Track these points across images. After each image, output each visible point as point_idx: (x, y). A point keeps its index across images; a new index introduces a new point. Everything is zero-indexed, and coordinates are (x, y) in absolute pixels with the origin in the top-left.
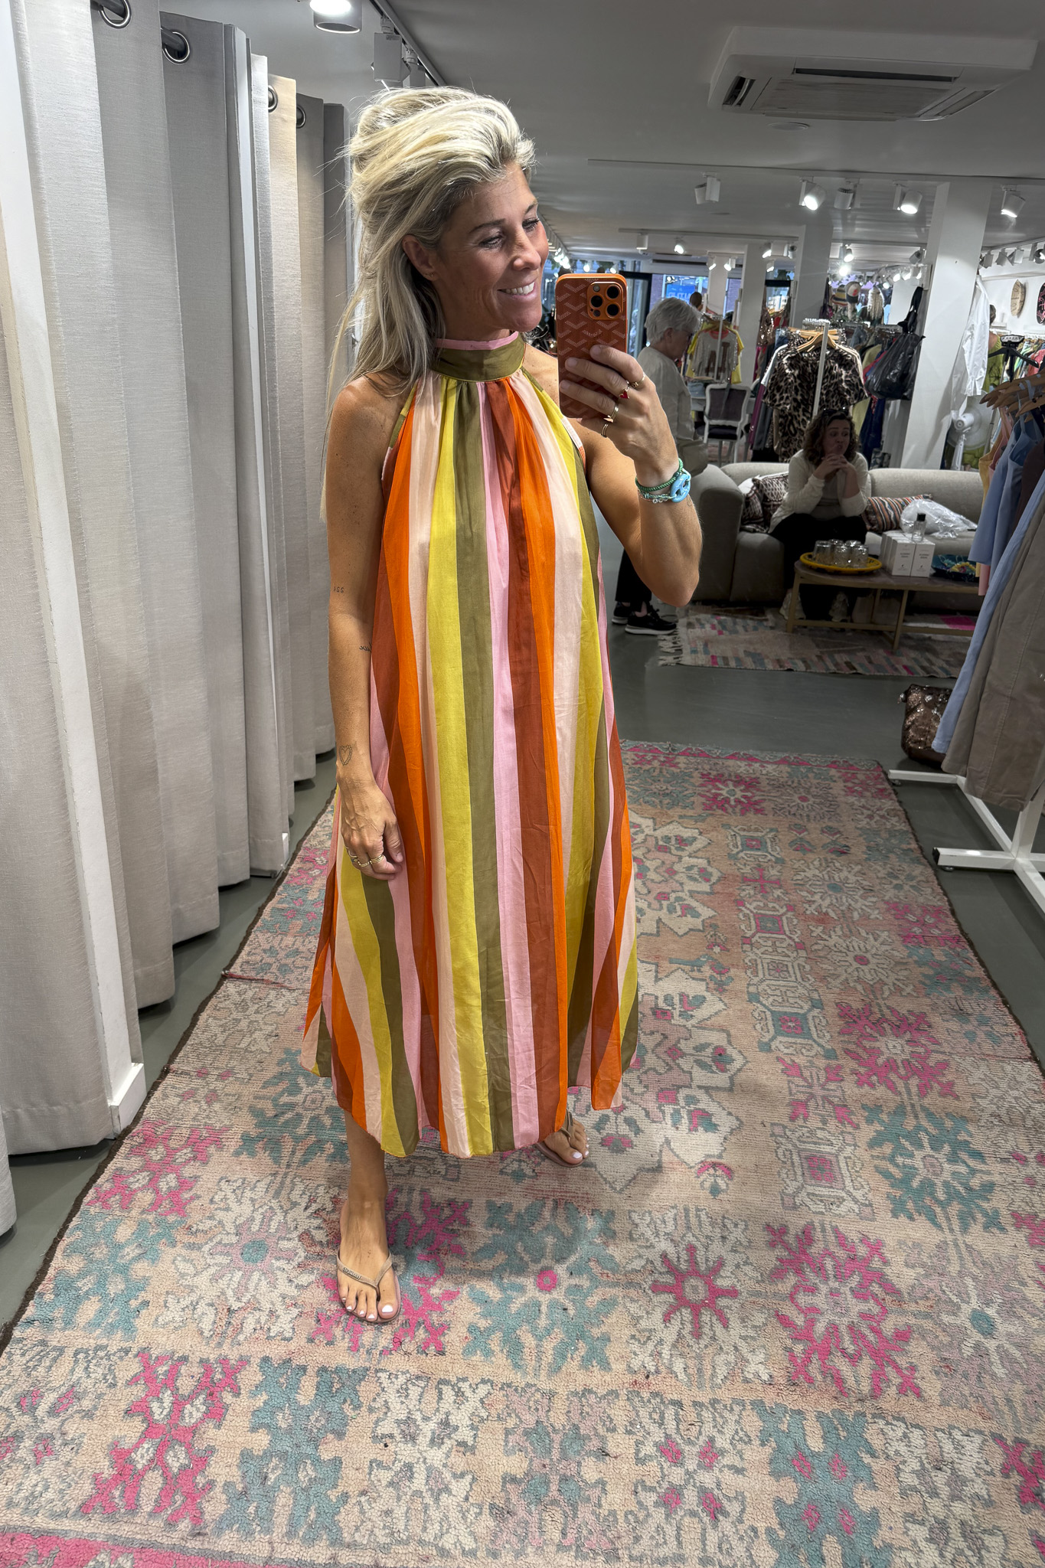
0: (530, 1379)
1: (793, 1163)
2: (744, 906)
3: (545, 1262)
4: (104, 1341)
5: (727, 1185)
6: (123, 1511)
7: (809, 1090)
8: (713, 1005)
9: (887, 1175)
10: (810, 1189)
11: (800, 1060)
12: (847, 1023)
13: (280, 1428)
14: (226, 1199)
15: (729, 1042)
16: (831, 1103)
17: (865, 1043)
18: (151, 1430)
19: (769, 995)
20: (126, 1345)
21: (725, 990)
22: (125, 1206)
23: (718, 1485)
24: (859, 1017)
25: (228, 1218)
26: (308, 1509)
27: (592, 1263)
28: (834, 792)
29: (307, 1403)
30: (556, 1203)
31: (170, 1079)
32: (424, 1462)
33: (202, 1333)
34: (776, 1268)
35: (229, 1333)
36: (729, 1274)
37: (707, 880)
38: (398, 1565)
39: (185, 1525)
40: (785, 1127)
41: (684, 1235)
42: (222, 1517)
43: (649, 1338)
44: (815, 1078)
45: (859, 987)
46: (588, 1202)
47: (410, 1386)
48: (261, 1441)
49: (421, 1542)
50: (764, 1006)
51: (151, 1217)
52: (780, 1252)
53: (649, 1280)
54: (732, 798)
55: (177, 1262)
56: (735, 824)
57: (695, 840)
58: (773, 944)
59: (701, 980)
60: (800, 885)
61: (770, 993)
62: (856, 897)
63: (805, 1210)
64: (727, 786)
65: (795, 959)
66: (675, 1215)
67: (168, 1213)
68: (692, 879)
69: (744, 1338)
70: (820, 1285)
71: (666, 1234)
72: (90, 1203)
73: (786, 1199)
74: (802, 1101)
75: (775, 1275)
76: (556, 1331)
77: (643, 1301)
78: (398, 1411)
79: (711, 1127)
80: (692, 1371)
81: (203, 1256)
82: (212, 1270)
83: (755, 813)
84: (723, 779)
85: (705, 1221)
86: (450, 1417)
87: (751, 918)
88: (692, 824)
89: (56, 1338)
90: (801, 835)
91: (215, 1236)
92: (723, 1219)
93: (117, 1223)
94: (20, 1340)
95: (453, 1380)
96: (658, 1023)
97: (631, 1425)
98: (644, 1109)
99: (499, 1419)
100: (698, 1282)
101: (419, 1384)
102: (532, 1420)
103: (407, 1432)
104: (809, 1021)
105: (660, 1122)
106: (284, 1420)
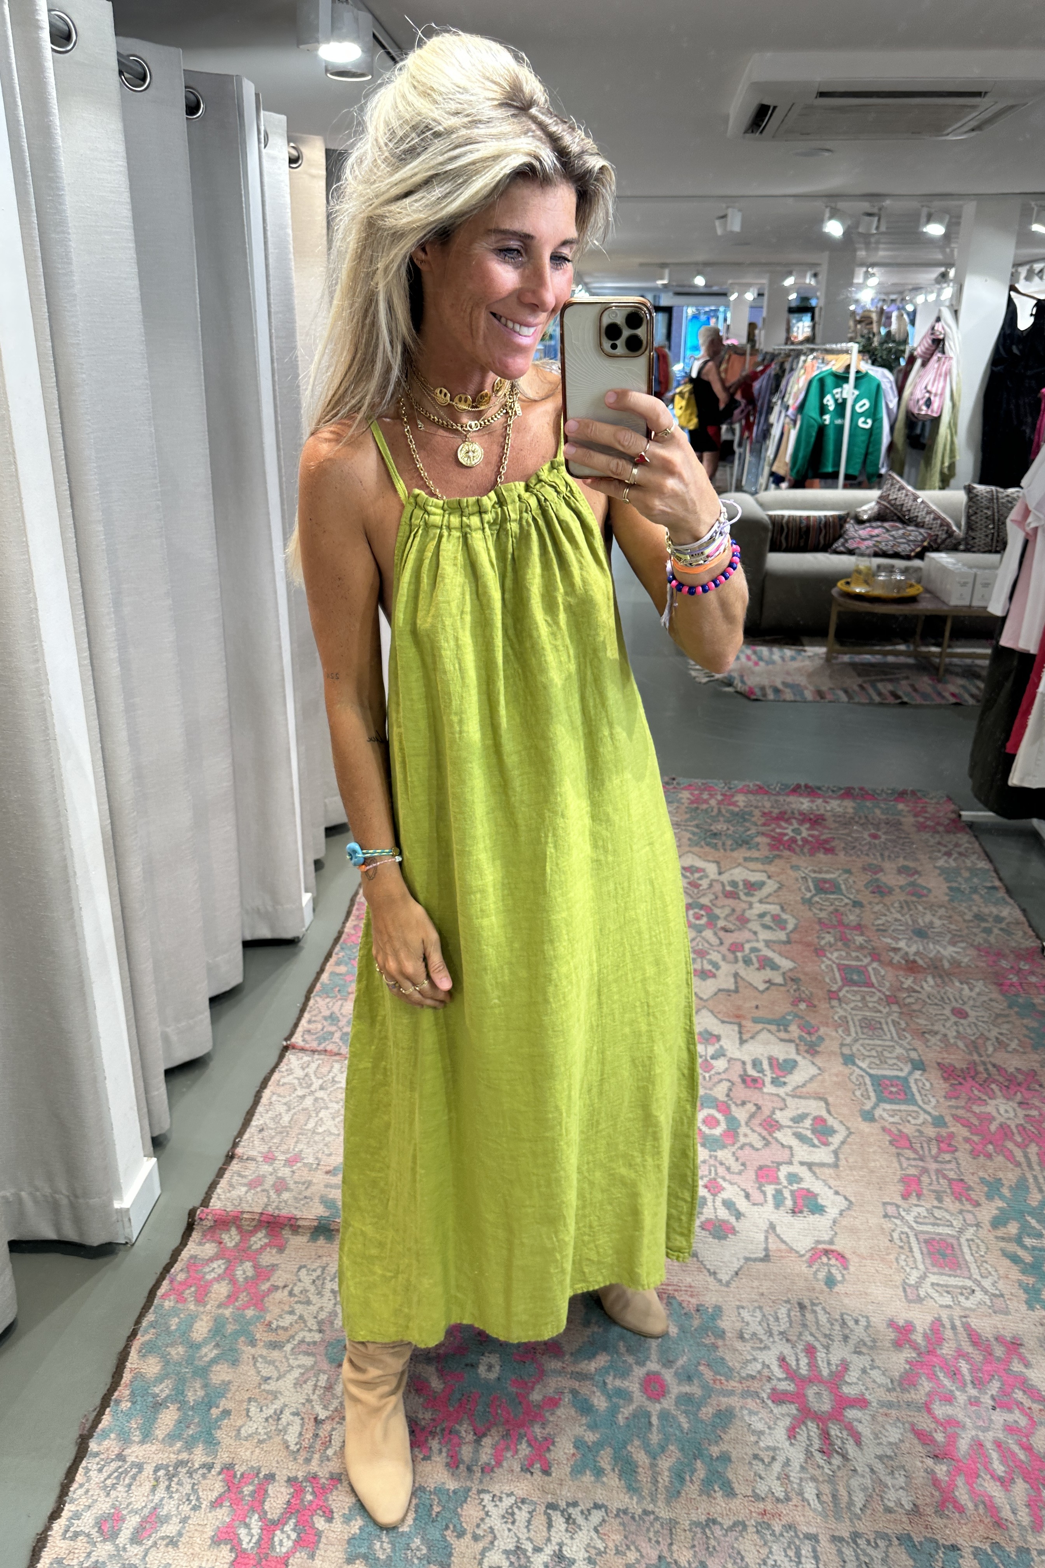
0: (646, 1505)
1: (911, 1250)
2: (825, 956)
3: (653, 1366)
4: (183, 1456)
5: (843, 1276)
7: (921, 1164)
8: (805, 1070)
9: (1015, 1259)
10: (933, 1279)
11: (908, 1130)
12: (952, 1085)
14: (307, 1291)
15: (829, 1112)
16: (945, 1177)
17: (974, 1107)
18: (239, 1559)
19: (865, 1057)
20: (209, 1460)
21: (817, 1052)
22: (201, 1299)
24: (964, 1078)
25: (307, 1312)
27: (701, 1368)
28: (906, 828)
29: (407, 1529)
31: (235, 1165)
33: (288, 1447)
34: (906, 1372)
35: (317, 1447)
36: (855, 1380)
37: (783, 928)
40: (898, 1206)
41: (801, 1334)
43: (774, 1459)
44: (926, 1149)
45: (961, 1044)
46: (692, 1296)
47: (516, 1510)
50: (861, 1068)
51: (227, 1312)
52: (908, 1353)
53: (768, 1388)
54: (799, 837)
55: (258, 1365)
56: (805, 865)
57: (762, 884)
58: (863, 998)
59: (790, 1041)
60: (882, 930)
61: (867, 1053)
62: (945, 943)
63: (931, 1303)
64: (791, 824)
65: (889, 1014)
66: (789, 1310)
67: (246, 1307)
68: (766, 927)
69: (880, 1458)
70: (958, 1393)
71: (781, 1333)
72: (164, 1296)
73: (909, 1290)
74: (914, 1176)
75: (907, 1381)
76: (671, 1448)
77: (763, 1413)
78: (506, 1542)
79: (819, 1209)
80: (827, 1498)
81: (285, 1357)
82: (296, 1373)
83: (825, 854)
84: (786, 817)
85: (823, 1318)
86: (564, 1549)
87: (836, 970)
88: (759, 866)
89: (135, 1453)
90: (878, 876)
91: (296, 1333)
92: (842, 1315)
93: (193, 1318)
94: (96, 1455)
95: (563, 1505)
96: (748, 1092)
97: (765, 1563)
98: (744, 1190)
99: (618, 1552)
100: (822, 1390)
101: (526, 1508)
102: (654, 1555)
103: (516, 1564)
104: (913, 1085)
105: (762, 1205)
106: (382, 1549)
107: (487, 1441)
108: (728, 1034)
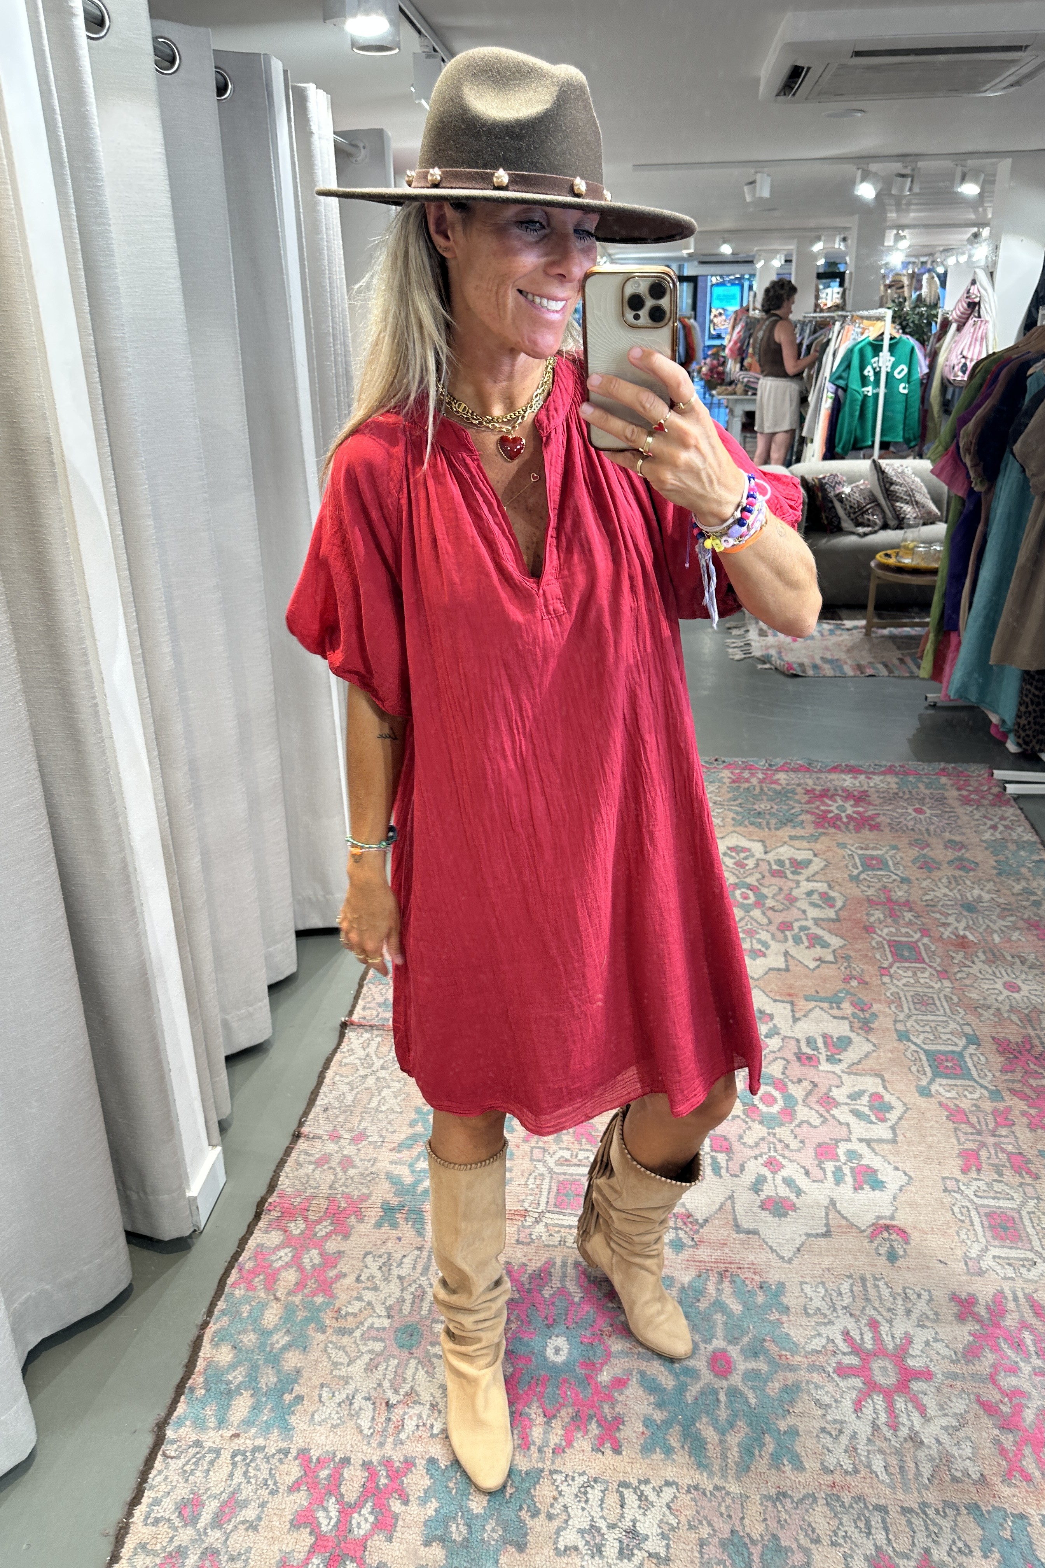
0: (716, 1480)
1: (972, 1225)
2: (875, 933)
3: (718, 1344)
4: (260, 1442)
5: (905, 1250)
7: (979, 1138)
8: (860, 1047)
10: (995, 1252)
11: (965, 1104)
12: (1008, 1059)
13: (455, 1542)
14: (373, 1277)
15: (885, 1088)
16: (1004, 1151)
17: (1031, 1081)
18: (319, 1543)
19: (920, 1032)
20: (286, 1445)
21: (871, 1029)
22: (270, 1287)
24: (1020, 1052)
25: (375, 1298)
27: (766, 1344)
28: (950, 802)
29: (482, 1511)
30: (721, 1276)
31: (302, 1144)
33: (361, 1431)
34: (970, 1344)
35: (391, 1431)
36: (919, 1353)
37: (832, 906)
40: (957, 1181)
41: (864, 1308)
43: (841, 1432)
44: (983, 1123)
45: (1014, 1018)
46: (755, 1273)
47: (588, 1489)
48: (436, 1557)
50: (915, 1044)
51: (297, 1299)
52: (972, 1326)
53: (833, 1362)
54: (843, 815)
55: (329, 1350)
56: (851, 842)
57: (810, 862)
58: (915, 974)
59: (843, 1018)
60: (931, 905)
61: (921, 1029)
62: (994, 917)
63: (994, 1276)
64: (835, 801)
65: (941, 989)
66: (852, 1285)
67: (314, 1294)
68: (814, 905)
69: (946, 1429)
70: (1022, 1364)
71: (845, 1308)
72: (234, 1285)
73: (970, 1264)
74: (973, 1150)
75: (971, 1353)
76: (739, 1424)
77: (830, 1387)
78: (580, 1521)
79: (878, 1185)
80: (895, 1470)
81: (355, 1342)
82: (366, 1358)
83: (870, 830)
84: (830, 794)
85: (885, 1292)
86: (637, 1525)
87: (886, 946)
88: (805, 844)
89: (212, 1438)
90: (925, 851)
91: (365, 1319)
92: (904, 1288)
93: (263, 1306)
94: (173, 1442)
95: (635, 1483)
96: (805, 1069)
97: (836, 1535)
98: (804, 1167)
99: (691, 1527)
100: (887, 1364)
101: (599, 1487)
102: (727, 1528)
103: (592, 1543)
104: (968, 1060)
105: (822, 1182)
106: (457, 1531)
107: (557, 1423)
108: (781, 1013)
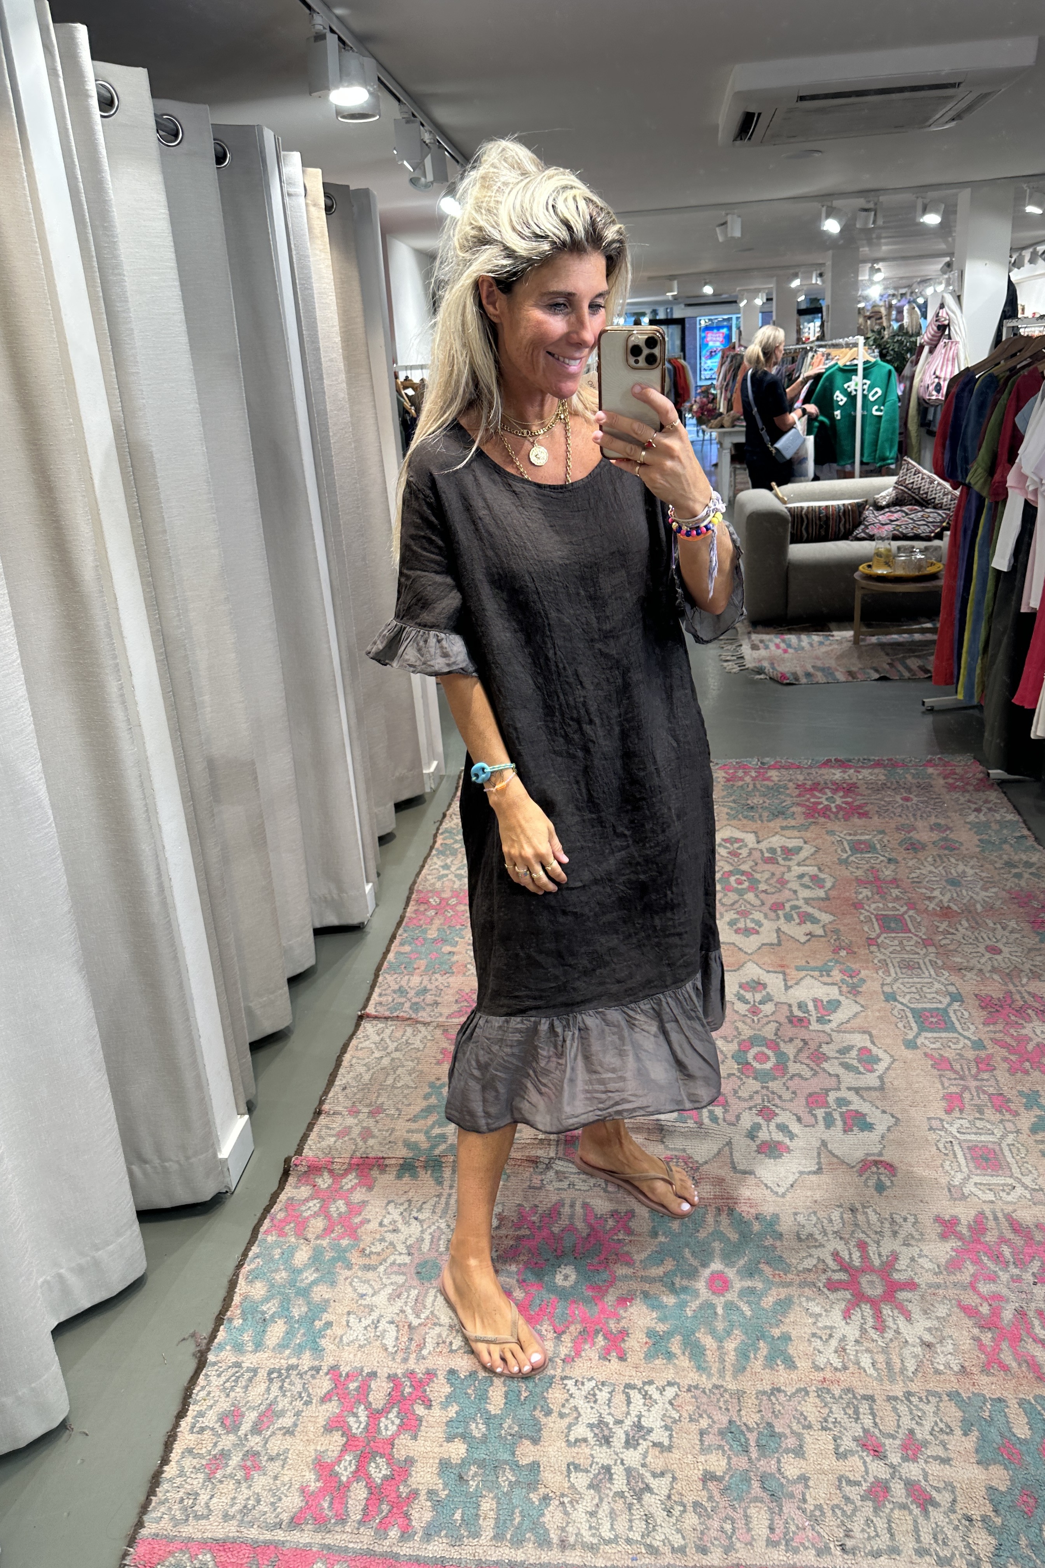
0: (715, 1380)
1: (955, 1156)
2: (863, 908)
3: (716, 1266)
4: (293, 1361)
5: (892, 1182)
6: (333, 1521)
7: (962, 1082)
8: (848, 1009)
10: (977, 1179)
11: (949, 1054)
12: (990, 1013)
13: (475, 1437)
14: (395, 1222)
15: (873, 1043)
16: (985, 1092)
17: (1012, 1031)
18: (350, 1442)
19: (905, 994)
20: (317, 1363)
21: (859, 992)
22: (300, 1233)
23: (926, 1476)
24: (1001, 1006)
25: (397, 1239)
26: (513, 1513)
27: (761, 1266)
28: (936, 789)
29: (498, 1412)
30: (719, 1210)
31: (323, 1120)
32: (622, 1463)
33: (386, 1349)
34: (952, 1259)
35: (413, 1348)
36: (905, 1268)
37: (822, 887)
38: (609, 1564)
39: (394, 1533)
40: (941, 1120)
41: (853, 1232)
42: (429, 1525)
43: (831, 1336)
44: (966, 1069)
45: (996, 977)
46: (751, 1207)
47: (597, 1392)
48: (458, 1450)
49: (629, 1541)
50: (902, 1003)
51: (325, 1243)
52: (954, 1243)
53: (823, 1278)
54: (833, 805)
55: (354, 1284)
56: (840, 829)
57: (801, 848)
58: (901, 943)
59: (833, 984)
60: (917, 882)
61: (907, 990)
62: (977, 890)
63: (975, 1199)
64: (825, 794)
65: (926, 955)
66: (842, 1213)
67: (341, 1237)
68: (804, 886)
69: (929, 1330)
70: (1001, 1273)
71: (835, 1233)
72: (267, 1232)
73: (953, 1190)
74: (956, 1093)
75: (954, 1265)
76: (736, 1332)
77: (820, 1299)
78: (589, 1415)
79: (868, 1127)
80: (882, 1366)
81: (379, 1277)
82: (389, 1290)
83: (859, 818)
84: (820, 787)
85: (873, 1218)
86: (642, 1420)
87: (874, 920)
88: (796, 833)
89: (249, 1360)
90: (911, 834)
91: (388, 1257)
92: (891, 1214)
93: (294, 1249)
94: (215, 1364)
95: (640, 1385)
96: (795, 1030)
97: (826, 1421)
98: (795, 1115)
99: (691, 1420)
100: (874, 1278)
101: (606, 1389)
102: (725, 1420)
103: (600, 1435)
104: (952, 1014)
105: (813, 1126)
106: (478, 1429)
107: (566, 1338)
108: (774, 982)
